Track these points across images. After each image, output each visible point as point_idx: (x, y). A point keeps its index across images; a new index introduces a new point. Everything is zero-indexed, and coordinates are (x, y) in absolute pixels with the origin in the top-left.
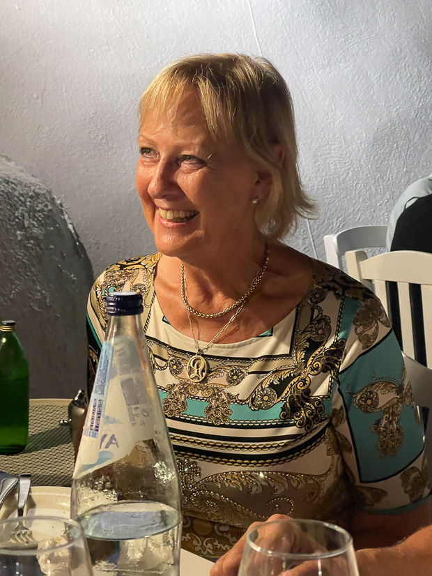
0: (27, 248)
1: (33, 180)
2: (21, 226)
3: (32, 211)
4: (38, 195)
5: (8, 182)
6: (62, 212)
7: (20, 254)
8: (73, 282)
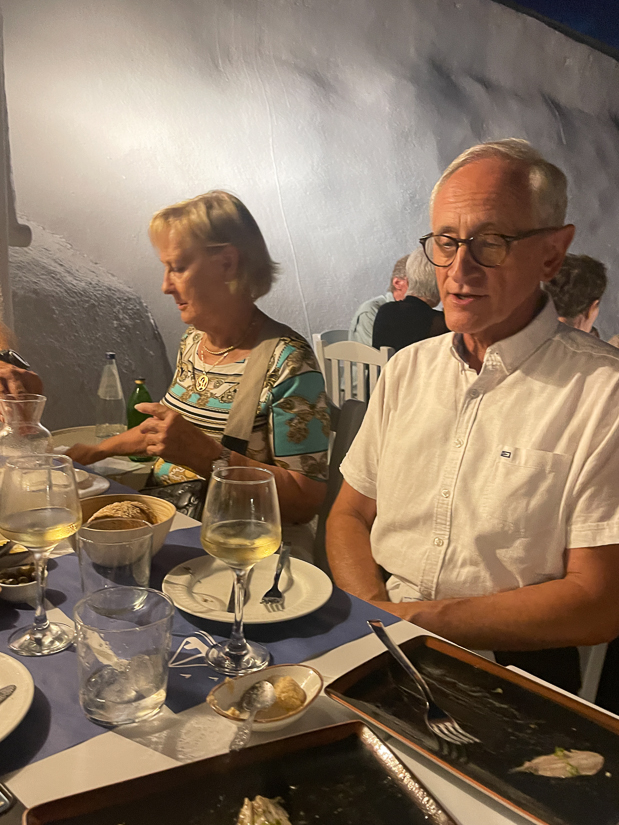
0: (120, 332)
1: (128, 290)
2: (117, 319)
3: (125, 309)
4: (130, 299)
5: (110, 289)
6: (147, 312)
7: (115, 336)
8: (152, 356)
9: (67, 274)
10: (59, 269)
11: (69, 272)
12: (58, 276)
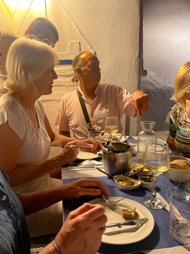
9: (156, 84)
10: (154, 82)
11: (157, 83)
12: (154, 85)
